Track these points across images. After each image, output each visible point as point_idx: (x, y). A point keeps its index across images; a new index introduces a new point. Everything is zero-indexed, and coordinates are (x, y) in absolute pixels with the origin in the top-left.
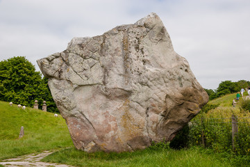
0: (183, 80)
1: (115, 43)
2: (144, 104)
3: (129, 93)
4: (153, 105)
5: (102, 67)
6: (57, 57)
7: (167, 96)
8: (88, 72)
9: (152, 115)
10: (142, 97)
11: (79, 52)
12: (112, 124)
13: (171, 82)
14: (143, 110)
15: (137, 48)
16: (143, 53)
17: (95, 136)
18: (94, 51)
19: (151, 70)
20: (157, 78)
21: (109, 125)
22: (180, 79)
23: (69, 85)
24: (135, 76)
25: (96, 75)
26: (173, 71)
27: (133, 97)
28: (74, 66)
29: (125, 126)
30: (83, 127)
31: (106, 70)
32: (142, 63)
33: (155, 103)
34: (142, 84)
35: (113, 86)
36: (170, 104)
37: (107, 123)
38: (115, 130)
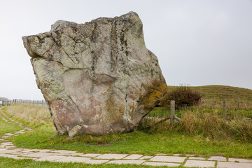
0: (154, 73)
1: (105, 32)
2: (124, 90)
3: (115, 79)
4: (132, 92)
5: (92, 52)
6: (48, 36)
7: (142, 85)
8: (79, 56)
9: (130, 101)
10: (123, 84)
11: (72, 34)
12: (97, 108)
13: (145, 73)
14: (123, 96)
15: (122, 40)
16: (126, 45)
17: (81, 120)
18: (85, 35)
19: (132, 61)
20: (136, 68)
21: (95, 109)
22: (152, 71)
23: (59, 67)
24: (119, 64)
25: (86, 58)
26: (147, 63)
27: (116, 84)
28: (66, 48)
29: (108, 110)
30: (69, 111)
31: (95, 56)
32: (125, 55)
33: (133, 90)
34: (125, 72)
35: (101, 72)
36: (144, 92)
37: (92, 107)
38: (100, 113)
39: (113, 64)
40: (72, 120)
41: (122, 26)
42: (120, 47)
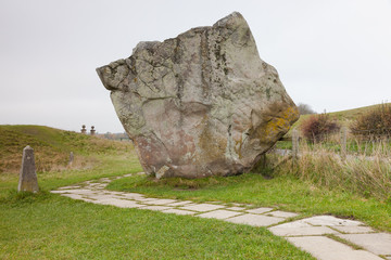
0: (271, 93)
1: (192, 48)
2: (226, 120)
3: (210, 107)
4: (238, 123)
5: (177, 76)
6: (121, 64)
7: (253, 111)
8: (159, 83)
9: (235, 134)
10: (223, 112)
11: (148, 58)
12: (189, 144)
13: (257, 95)
14: (225, 128)
15: (217, 54)
16: (225, 60)
17: (169, 159)
18: (166, 56)
19: (234, 80)
20: (241, 90)
21: (185, 146)
22: (268, 91)
23: (136, 99)
24: (215, 87)
25: (169, 85)
26: (259, 81)
27: (213, 113)
28: (142, 75)
29: (204, 147)
30: (154, 148)
31: (181, 81)
32: (223, 73)
33: (238, 119)
34: (223, 96)
35: (189, 99)
36: (256, 121)
37: (182, 144)
38: (192, 151)
39: (206, 87)
40: (159, 159)
41: (216, 36)
42: (215, 64)
